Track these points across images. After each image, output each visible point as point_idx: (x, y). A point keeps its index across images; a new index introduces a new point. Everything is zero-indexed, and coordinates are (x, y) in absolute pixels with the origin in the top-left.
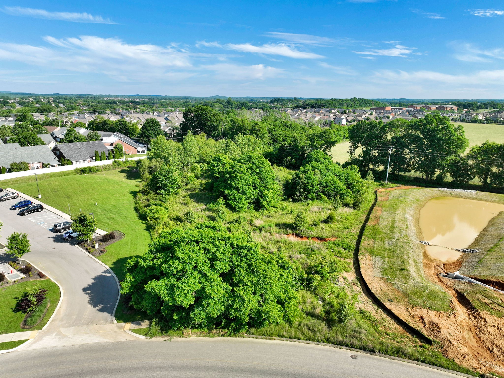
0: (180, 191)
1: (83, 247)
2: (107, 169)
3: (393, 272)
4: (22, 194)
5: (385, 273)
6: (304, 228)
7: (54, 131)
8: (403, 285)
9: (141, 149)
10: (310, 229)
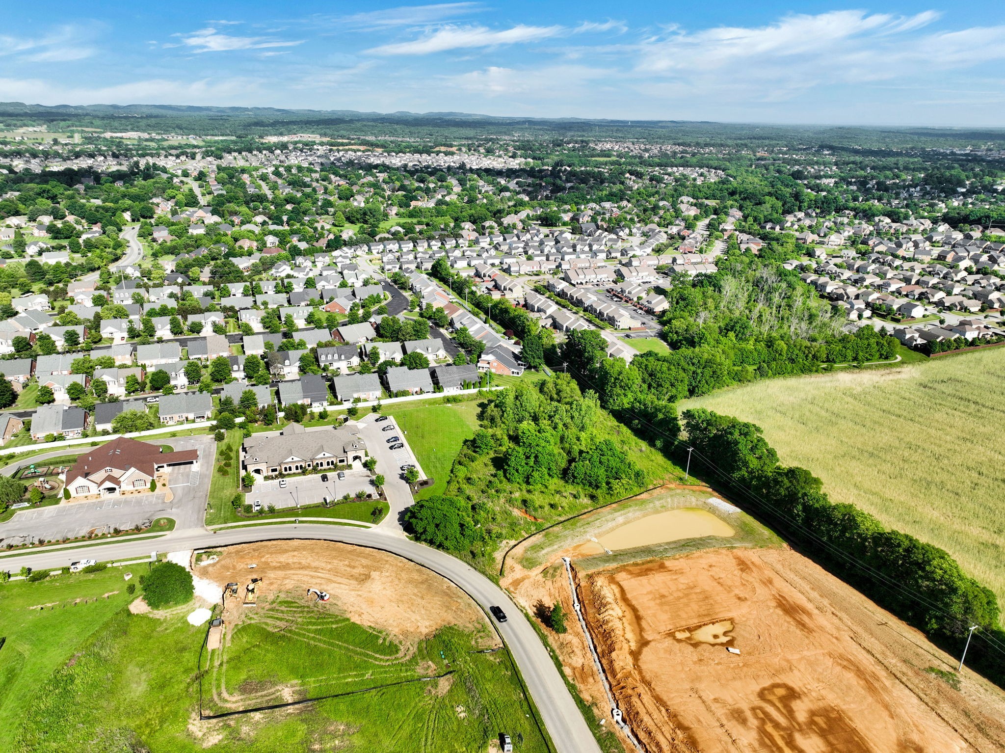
0: (490, 452)
1: (409, 485)
2: (470, 398)
3: (536, 548)
4: (397, 427)
5: (532, 547)
6: (532, 508)
7: (454, 316)
8: (529, 555)
9: (516, 371)
10: (535, 509)
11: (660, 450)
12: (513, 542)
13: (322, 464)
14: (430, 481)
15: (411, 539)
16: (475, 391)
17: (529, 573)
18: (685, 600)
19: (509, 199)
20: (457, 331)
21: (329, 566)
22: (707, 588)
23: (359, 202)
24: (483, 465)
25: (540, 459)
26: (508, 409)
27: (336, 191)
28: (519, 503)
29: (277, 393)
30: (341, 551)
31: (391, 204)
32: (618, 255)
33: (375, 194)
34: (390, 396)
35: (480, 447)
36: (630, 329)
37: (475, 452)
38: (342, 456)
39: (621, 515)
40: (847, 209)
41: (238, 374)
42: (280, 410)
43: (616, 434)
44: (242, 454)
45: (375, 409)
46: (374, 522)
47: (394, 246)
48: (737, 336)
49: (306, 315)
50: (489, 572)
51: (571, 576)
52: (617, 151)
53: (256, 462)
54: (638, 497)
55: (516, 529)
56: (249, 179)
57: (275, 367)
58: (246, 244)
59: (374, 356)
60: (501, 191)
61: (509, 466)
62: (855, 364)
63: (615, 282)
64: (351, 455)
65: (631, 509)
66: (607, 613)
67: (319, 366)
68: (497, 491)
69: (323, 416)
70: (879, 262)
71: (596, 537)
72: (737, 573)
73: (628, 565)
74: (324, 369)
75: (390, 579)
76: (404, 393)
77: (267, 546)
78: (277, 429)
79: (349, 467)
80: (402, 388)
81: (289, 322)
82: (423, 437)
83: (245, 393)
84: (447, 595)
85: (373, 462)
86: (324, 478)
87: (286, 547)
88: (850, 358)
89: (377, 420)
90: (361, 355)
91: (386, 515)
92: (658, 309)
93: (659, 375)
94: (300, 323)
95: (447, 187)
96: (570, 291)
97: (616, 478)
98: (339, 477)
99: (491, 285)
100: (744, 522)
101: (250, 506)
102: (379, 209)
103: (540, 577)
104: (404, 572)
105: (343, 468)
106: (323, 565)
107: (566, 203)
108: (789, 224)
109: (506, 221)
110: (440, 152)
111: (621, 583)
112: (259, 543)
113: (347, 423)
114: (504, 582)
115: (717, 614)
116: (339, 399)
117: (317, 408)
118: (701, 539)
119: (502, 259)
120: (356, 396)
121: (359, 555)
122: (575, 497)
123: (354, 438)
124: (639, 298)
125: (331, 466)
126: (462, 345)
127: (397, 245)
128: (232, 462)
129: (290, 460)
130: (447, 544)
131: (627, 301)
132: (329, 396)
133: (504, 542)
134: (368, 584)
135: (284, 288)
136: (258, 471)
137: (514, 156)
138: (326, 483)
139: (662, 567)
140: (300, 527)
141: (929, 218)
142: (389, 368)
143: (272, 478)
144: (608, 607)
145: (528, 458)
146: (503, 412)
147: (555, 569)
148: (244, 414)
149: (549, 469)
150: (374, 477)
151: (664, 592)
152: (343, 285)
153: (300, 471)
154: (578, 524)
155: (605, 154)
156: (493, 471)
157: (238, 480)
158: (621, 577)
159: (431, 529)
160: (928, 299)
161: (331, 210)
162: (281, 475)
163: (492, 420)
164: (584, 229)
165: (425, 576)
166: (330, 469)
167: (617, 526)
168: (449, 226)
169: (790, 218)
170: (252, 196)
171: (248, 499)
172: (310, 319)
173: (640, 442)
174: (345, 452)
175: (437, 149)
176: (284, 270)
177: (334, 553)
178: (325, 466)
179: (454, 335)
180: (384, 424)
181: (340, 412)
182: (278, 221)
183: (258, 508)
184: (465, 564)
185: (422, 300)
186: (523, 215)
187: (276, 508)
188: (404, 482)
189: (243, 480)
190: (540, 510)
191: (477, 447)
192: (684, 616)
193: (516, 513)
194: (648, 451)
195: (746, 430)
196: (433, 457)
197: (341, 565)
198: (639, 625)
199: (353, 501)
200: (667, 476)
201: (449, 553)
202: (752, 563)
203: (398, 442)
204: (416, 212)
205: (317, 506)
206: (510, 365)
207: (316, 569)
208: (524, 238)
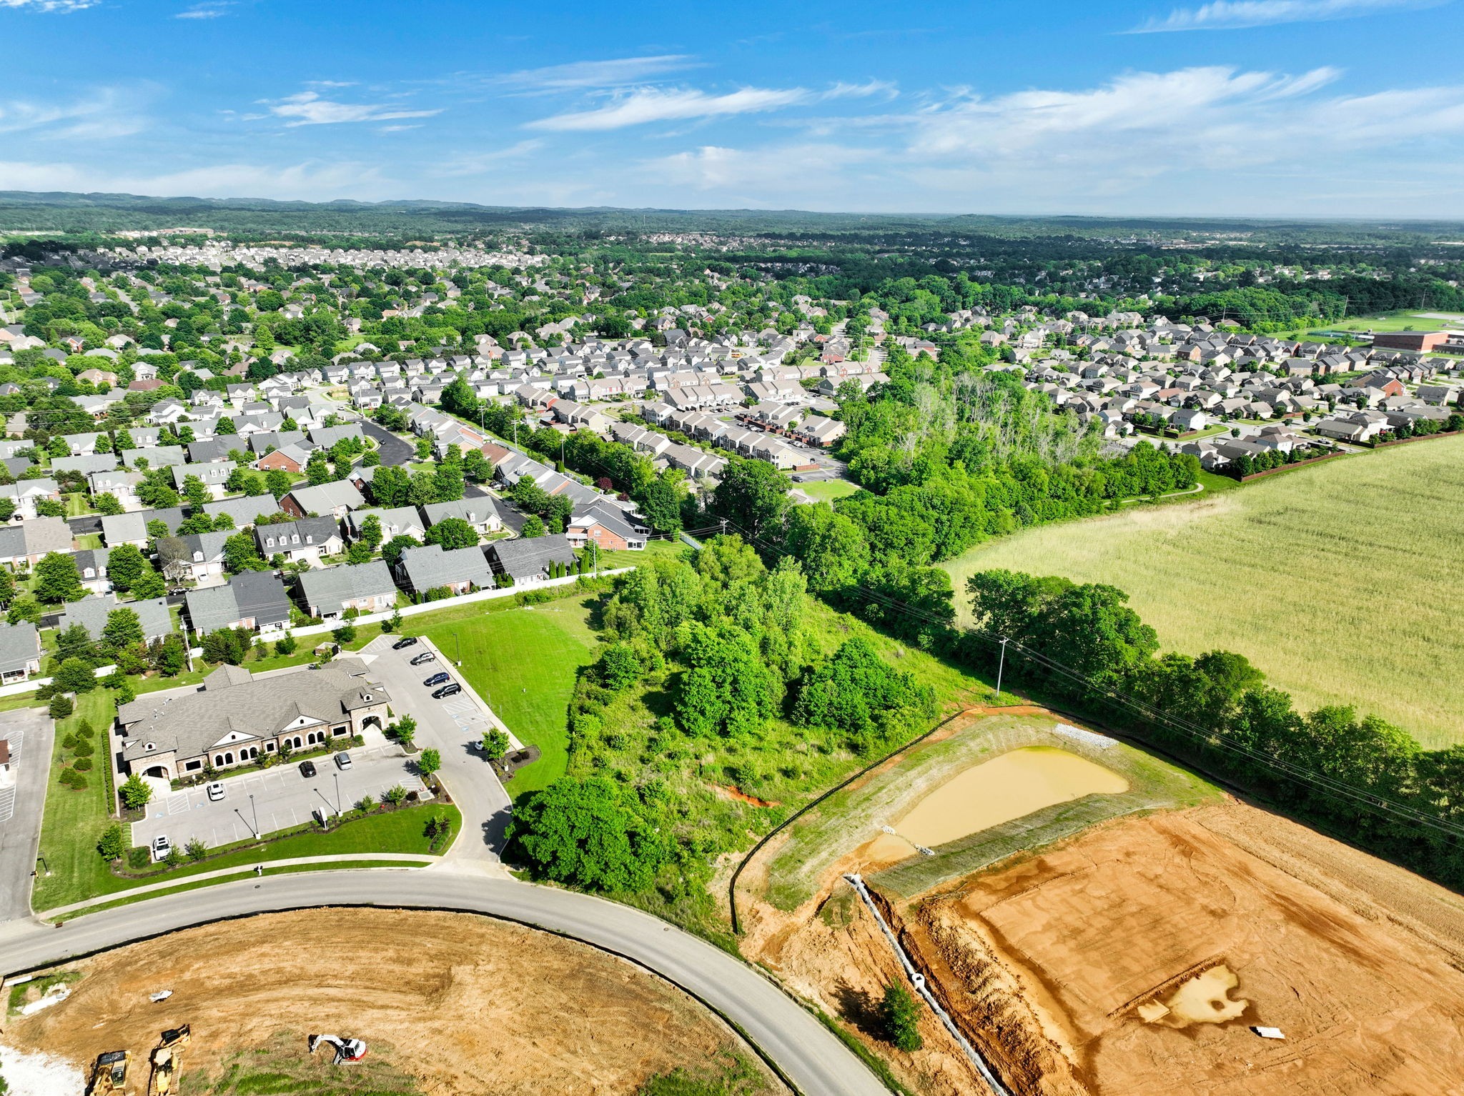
0: (636, 683)
1: (492, 765)
2: (565, 593)
3: (788, 862)
4: (439, 655)
5: (778, 861)
6: (749, 782)
7: (502, 462)
8: (778, 878)
9: (634, 541)
10: (757, 784)
11: (928, 650)
12: (737, 857)
13: (298, 742)
14: (532, 752)
15: (522, 878)
16: (571, 580)
17: (794, 919)
18: (1118, 933)
19: (541, 305)
20: (512, 487)
21: (351, 968)
22: (1145, 900)
23: (293, 313)
24: (628, 710)
25: (741, 686)
26: (651, 602)
27: (252, 300)
28: (719, 774)
29: (184, 611)
30: (371, 927)
31: (350, 315)
32: (735, 369)
33: (319, 301)
34: (415, 602)
35: (614, 676)
36: (794, 468)
37: (605, 686)
38: (341, 721)
39: (920, 775)
40: (1027, 304)
41: (97, 585)
42: (193, 644)
43: (842, 631)
44: (116, 742)
45: (387, 627)
46: (433, 850)
47: (367, 371)
48: (967, 466)
49: (225, 477)
50: (710, 930)
51: (878, 914)
52: (682, 244)
53: (151, 752)
54: (932, 737)
55: (735, 829)
56: (94, 285)
57: (175, 566)
58: (96, 378)
59: (371, 532)
60: (524, 295)
61: (685, 705)
62: (1147, 498)
63: (745, 405)
64: (358, 717)
65: (932, 761)
66: (989, 989)
67: (263, 557)
68: (670, 756)
69: (284, 648)
70: (1107, 363)
71: (890, 824)
72: (1178, 860)
73: (979, 874)
74: (274, 565)
75: (498, 978)
76: (442, 593)
77: (192, 940)
78: (190, 682)
79: (358, 741)
80: (438, 584)
81: (195, 490)
82: (495, 669)
83: (114, 615)
84: (637, 997)
85: (408, 726)
86: (307, 770)
87: (240, 936)
88: (1137, 490)
89: (396, 647)
90: (344, 533)
91: (456, 832)
92: (828, 438)
93: (887, 527)
94: (217, 491)
95: (437, 291)
96: (682, 419)
97: (888, 708)
98: (339, 762)
99: (548, 417)
100: (1137, 762)
101: (145, 851)
102: (332, 322)
103: (818, 924)
104: (527, 957)
105: (343, 745)
106: (336, 966)
107: (629, 308)
108: (958, 325)
109: (544, 332)
110: (416, 247)
111: (984, 914)
112: (175, 936)
113: (338, 656)
114: (752, 946)
115: (1192, 953)
116: (314, 613)
117: (270, 635)
118: (1077, 802)
119: (555, 382)
120: (346, 605)
121: (416, 930)
122: (821, 750)
123: (357, 683)
124: (792, 425)
125: (318, 744)
126: (526, 507)
127: (372, 368)
128: (94, 758)
129: (228, 739)
130: (609, 879)
131: (773, 431)
132: (293, 610)
133: (721, 858)
134: (451, 999)
135: (179, 437)
136: (155, 772)
137: (531, 252)
138: (312, 781)
139: (1043, 868)
140: (268, 885)
141: (1138, 311)
142: (404, 549)
143: (191, 783)
144: (986, 973)
145: (720, 686)
146: (641, 609)
147: (844, 903)
148: (114, 657)
149: (759, 704)
150: (416, 757)
151: (1072, 920)
152: (289, 426)
153: (250, 760)
154: (849, 803)
155: (663, 247)
156: (652, 719)
157: (110, 797)
158: (977, 899)
159: (569, 853)
160: (1201, 405)
161: (248, 326)
162: (210, 774)
163: (621, 625)
164: (669, 338)
165: (576, 959)
166: (316, 749)
167: (920, 798)
168: (454, 339)
169: (954, 316)
170: (103, 307)
171: (139, 835)
172: (233, 485)
173: (890, 641)
174: (345, 711)
175: (409, 244)
176: (172, 412)
177: (358, 935)
178: (305, 745)
179: (507, 494)
180: (412, 651)
181: (320, 638)
182: (155, 342)
183: (163, 853)
184: (655, 919)
185: (436, 442)
186: (569, 322)
187: (208, 846)
188: (478, 759)
189: (123, 795)
190: (765, 783)
191: (608, 677)
192: (1136, 968)
193: (724, 795)
194: (909, 655)
195: (1105, 596)
196: (525, 704)
197: (379, 959)
198: (1060, 1002)
199: (379, 810)
200: (961, 695)
201: (613, 899)
202: (1194, 837)
203: (447, 683)
204: (394, 325)
205: (300, 832)
206: (622, 533)
207: (320, 980)
208: (581, 354)
